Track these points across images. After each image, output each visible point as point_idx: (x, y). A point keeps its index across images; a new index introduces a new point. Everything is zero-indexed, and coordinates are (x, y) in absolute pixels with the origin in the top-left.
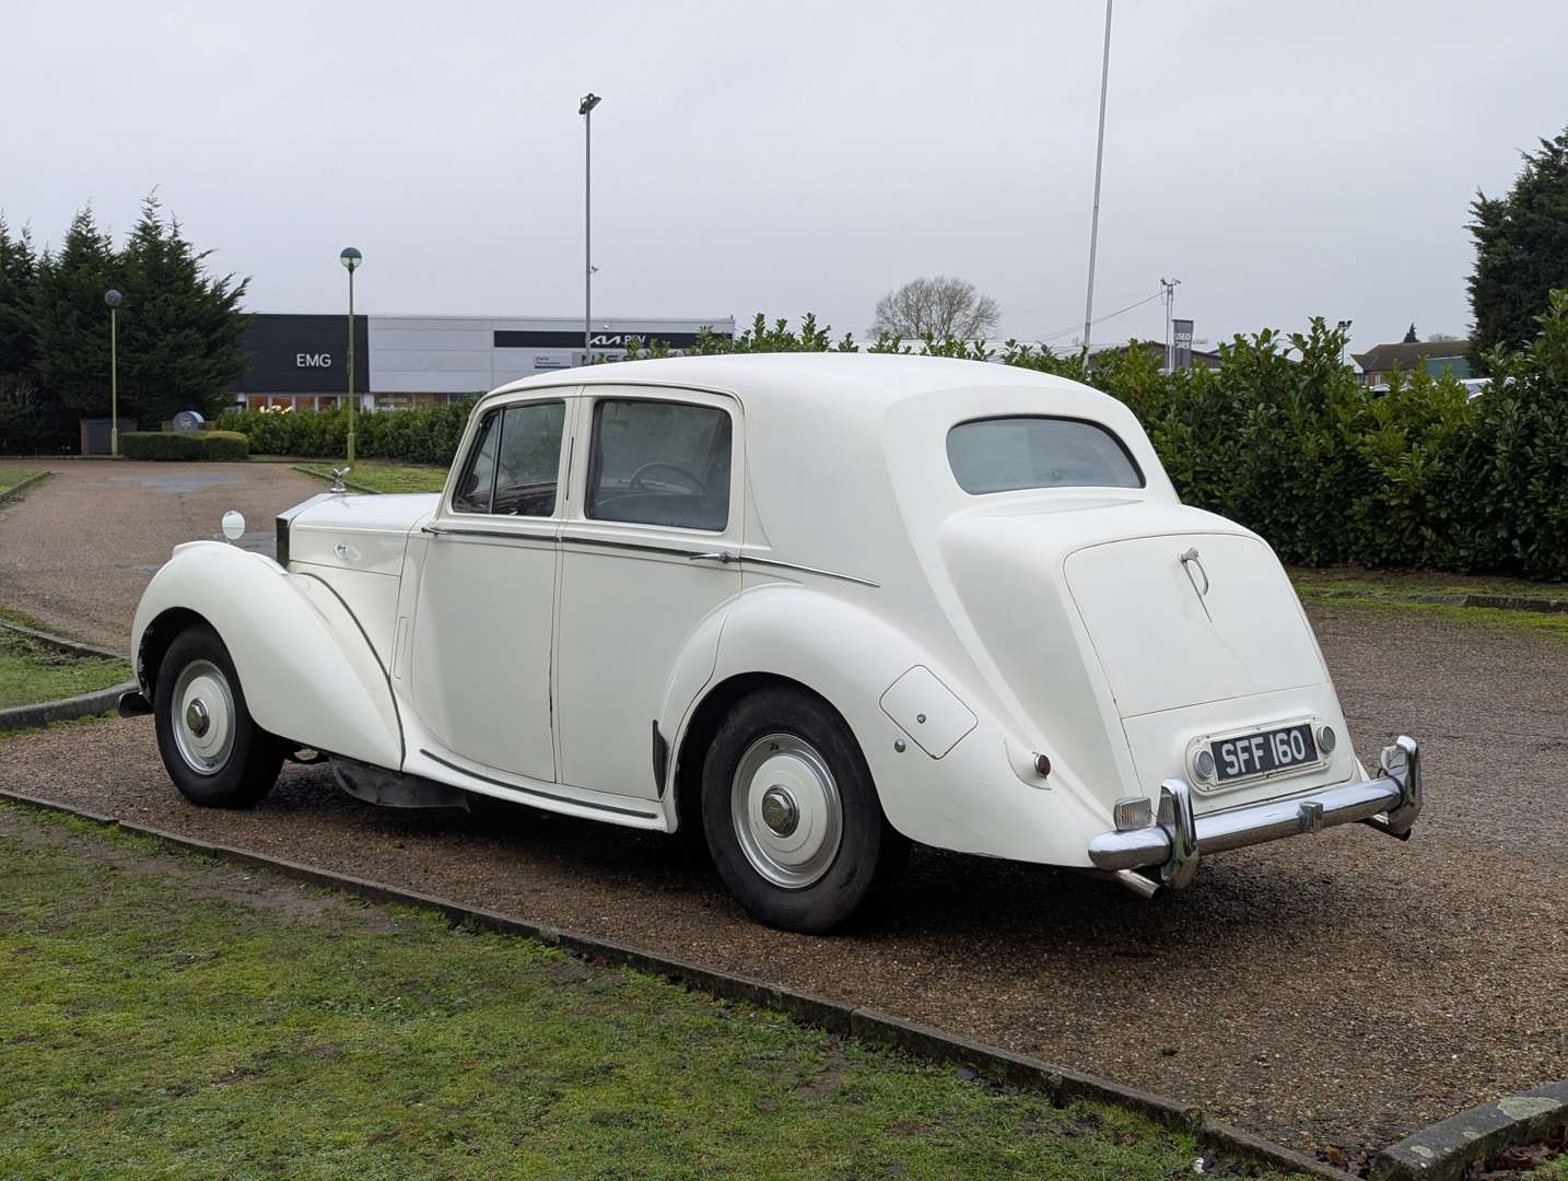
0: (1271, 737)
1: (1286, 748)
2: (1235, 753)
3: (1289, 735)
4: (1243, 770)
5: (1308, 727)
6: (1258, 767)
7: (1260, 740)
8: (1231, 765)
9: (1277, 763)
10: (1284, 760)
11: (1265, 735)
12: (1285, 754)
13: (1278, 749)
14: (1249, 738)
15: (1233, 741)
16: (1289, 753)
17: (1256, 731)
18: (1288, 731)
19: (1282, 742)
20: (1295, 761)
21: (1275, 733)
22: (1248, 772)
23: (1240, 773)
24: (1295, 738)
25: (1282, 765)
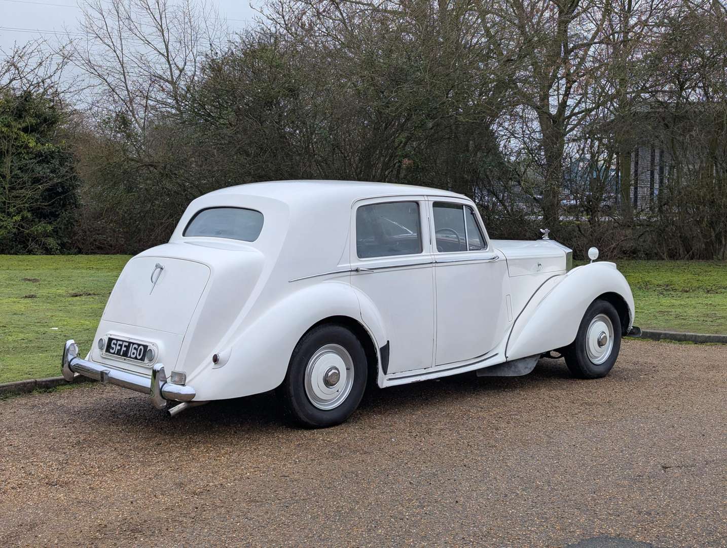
0: (132, 344)
1: (135, 351)
2: (116, 345)
3: (139, 347)
4: (116, 353)
5: (147, 346)
6: (121, 354)
7: (127, 344)
8: (113, 349)
9: (129, 356)
10: (132, 356)
11: (130, 343)
12: (134, 354)
13: (132, 350)
14: (123, 341)
15: (117, 340)
16: (135, 354)
17: (127, 340)
18: (139, 345)
19: (135, 348)
20: (136, 358)
21: (134, 344)
22: (116, 354)
23: (114, 353)
24: (141, 349)
25: (130, 357)
